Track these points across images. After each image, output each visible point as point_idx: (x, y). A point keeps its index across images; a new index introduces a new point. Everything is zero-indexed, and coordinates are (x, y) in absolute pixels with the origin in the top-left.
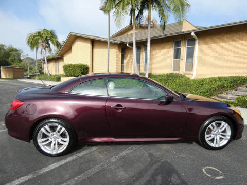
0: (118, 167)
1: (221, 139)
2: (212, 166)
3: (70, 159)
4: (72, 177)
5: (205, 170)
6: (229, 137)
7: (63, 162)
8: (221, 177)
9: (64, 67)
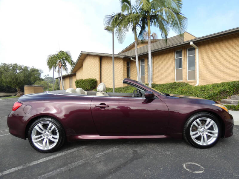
0: (100, 162)
1: (209, 137)
2: (194, 162)
3: (59, 155)
4: (56, 169)
5: (186, 165)
6: (216, 135)
7: (52, 157)
8: (201, 172)
9: (75, 82)
